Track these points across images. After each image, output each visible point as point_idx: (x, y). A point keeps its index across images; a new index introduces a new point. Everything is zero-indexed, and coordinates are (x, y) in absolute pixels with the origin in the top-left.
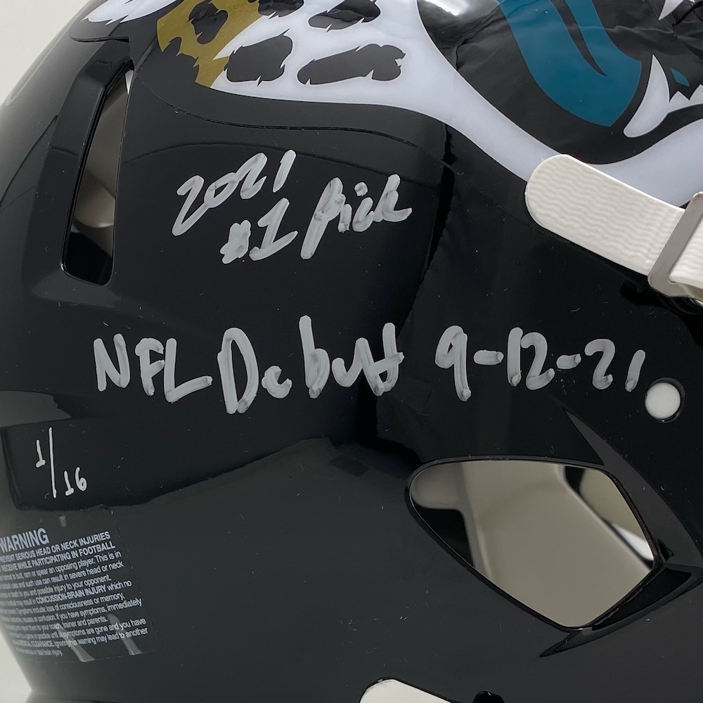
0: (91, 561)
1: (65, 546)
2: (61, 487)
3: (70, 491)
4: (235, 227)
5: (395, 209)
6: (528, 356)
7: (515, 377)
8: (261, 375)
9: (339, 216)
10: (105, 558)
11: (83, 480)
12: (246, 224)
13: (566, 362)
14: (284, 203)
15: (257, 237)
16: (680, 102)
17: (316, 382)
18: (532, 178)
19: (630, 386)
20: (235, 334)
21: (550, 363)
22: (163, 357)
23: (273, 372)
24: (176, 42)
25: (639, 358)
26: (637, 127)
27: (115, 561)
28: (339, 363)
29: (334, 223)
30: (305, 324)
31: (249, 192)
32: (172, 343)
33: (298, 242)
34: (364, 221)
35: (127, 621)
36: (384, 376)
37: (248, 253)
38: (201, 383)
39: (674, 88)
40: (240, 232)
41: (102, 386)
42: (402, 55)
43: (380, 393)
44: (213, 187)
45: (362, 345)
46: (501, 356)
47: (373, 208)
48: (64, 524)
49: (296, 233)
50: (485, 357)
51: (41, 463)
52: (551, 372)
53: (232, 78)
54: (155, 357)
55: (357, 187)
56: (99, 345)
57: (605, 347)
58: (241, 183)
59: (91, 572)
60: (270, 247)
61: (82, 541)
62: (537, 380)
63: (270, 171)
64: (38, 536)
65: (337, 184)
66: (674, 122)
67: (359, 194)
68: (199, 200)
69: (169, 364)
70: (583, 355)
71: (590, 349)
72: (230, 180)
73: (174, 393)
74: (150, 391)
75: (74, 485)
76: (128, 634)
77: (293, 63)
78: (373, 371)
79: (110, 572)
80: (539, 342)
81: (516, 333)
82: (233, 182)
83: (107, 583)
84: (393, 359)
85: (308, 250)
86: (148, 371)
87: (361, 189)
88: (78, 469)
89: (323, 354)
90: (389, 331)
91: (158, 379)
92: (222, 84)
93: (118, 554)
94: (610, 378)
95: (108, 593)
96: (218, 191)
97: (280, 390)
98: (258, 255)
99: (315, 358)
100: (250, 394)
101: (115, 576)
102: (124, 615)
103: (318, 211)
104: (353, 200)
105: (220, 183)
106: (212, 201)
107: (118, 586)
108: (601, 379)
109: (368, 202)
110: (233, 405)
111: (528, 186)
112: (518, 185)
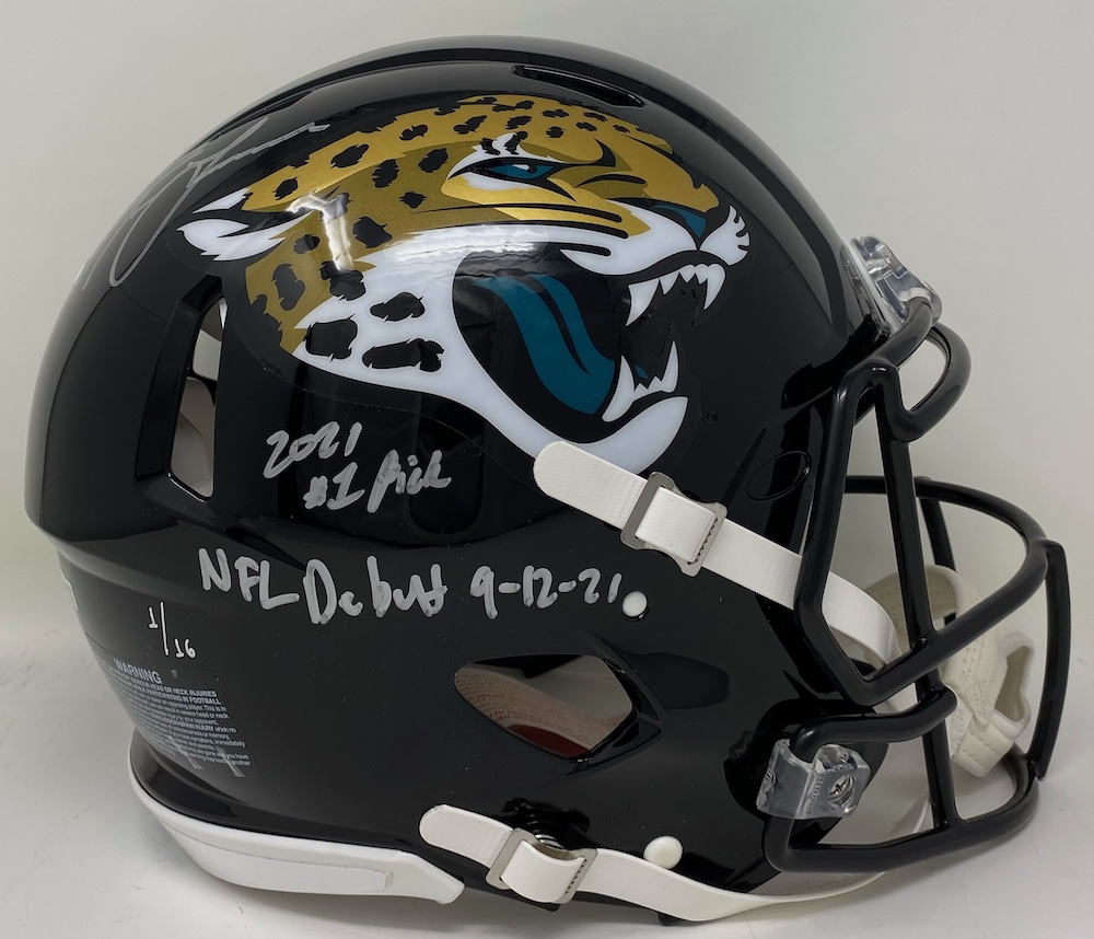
0: (201, 708)
1: (177, 691)
2: (173, 651)
3: (180, 655)
4: (314, 480)
5: (439, 478)
6: (538, 584)
7: (529, 600)
8: (338, 599)
9: (396, 481)
10: (212, 709)
11: (191, 649)
12: (324, 479)
13: (565, 587)
14: (353, 467)
15: (333, 491)
16: (642, 391)
17: (381, 605)
18: (540, 455)
19: (611, 599)
20: (315, 564)
21: (554, 588)
22: (258, 574)
23: (348, 596)
24: (262, 299)
25: (617, 578)
26: (613, 413)
27: (222, 713)
28: (398, 593)
29: (392, 486)
30: (372, 562)
31: (327, 452)
32: (265, 565)
33: (365, 499)
34: (416, 485)
35: (233, 754)
36: (432, 603)
37: (325, 503)
38: (292, 598)
39: (637, 380)
40: (319, 485)
41: (207, 586)
42: (442, 351)
43: (430, 615)
44: (296, 442)
45: (416, 580)
46: (519, 586)
47: (422, 477)
48: (175, 676)
49: (363, 491)
50: (506, 588)
51: (154, 625)
52: (555, 595)
53: (309, 349)
54: (251, 572)
55: (409, 459)
56: (203, 553)
57: (594, 575)
58: (319, 444)
59: (200, 715)
60: (342, 502)
61: (192, 692)
62: (545, 601)
63: (342, 438)
64: (152, 675)
65: (394, 455)
66: (638, 407)
67: (411, 464)
68: (285, 454)
69: (264, 580)
70: (577, 581)
71: (582, 577)
72: (310, 440)
73: (268, 603)
74: (249, 598)
75: (183, 650)
76: (234, 763)
77: (360, 346)
78: (424, 599)
79: (217, 720)
80: (546, 575)
81: (529, 570)
82: (312, 442)
83: (214, 726)
84: (439, 591)
85: (373, 505)
86: (246, 583)
87: (413, 460)
88: (187, 641)
89: (386, 586)
90: (436, 571)
91: (255, 590)
92: (301, 353)
93: (224, 709)
94: (597, 595)
95: (215, 732)
96: (301, 448)
97: (354, 610)
98: (334, 505)
99: (380, 588)
100: (330, 611)
101: (221, 723)
102: (229, 750)
103: (379, 476)
104: (407, 470)
105: (302, 440)
106: (296, 455)
107: (224, 730)
108: (591, 596)
109: (418, 471)
110: (316, 617)
111: (536, 464)
112: (528, 461)
